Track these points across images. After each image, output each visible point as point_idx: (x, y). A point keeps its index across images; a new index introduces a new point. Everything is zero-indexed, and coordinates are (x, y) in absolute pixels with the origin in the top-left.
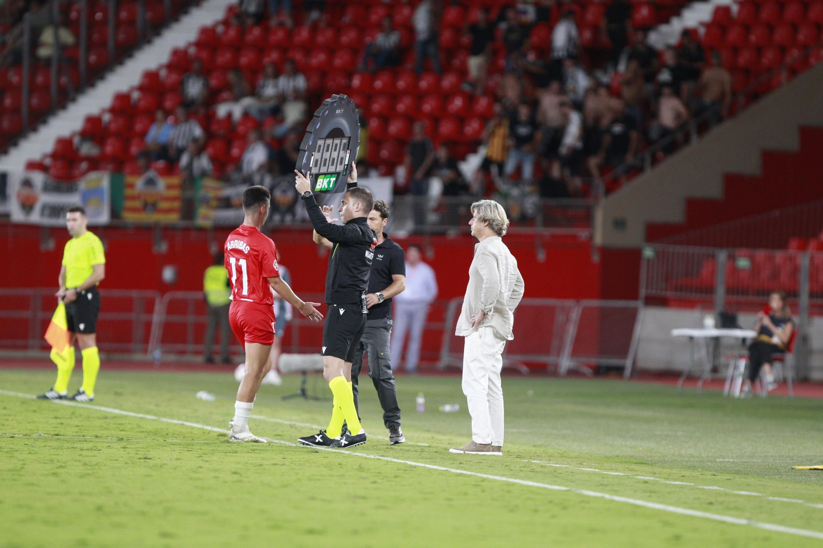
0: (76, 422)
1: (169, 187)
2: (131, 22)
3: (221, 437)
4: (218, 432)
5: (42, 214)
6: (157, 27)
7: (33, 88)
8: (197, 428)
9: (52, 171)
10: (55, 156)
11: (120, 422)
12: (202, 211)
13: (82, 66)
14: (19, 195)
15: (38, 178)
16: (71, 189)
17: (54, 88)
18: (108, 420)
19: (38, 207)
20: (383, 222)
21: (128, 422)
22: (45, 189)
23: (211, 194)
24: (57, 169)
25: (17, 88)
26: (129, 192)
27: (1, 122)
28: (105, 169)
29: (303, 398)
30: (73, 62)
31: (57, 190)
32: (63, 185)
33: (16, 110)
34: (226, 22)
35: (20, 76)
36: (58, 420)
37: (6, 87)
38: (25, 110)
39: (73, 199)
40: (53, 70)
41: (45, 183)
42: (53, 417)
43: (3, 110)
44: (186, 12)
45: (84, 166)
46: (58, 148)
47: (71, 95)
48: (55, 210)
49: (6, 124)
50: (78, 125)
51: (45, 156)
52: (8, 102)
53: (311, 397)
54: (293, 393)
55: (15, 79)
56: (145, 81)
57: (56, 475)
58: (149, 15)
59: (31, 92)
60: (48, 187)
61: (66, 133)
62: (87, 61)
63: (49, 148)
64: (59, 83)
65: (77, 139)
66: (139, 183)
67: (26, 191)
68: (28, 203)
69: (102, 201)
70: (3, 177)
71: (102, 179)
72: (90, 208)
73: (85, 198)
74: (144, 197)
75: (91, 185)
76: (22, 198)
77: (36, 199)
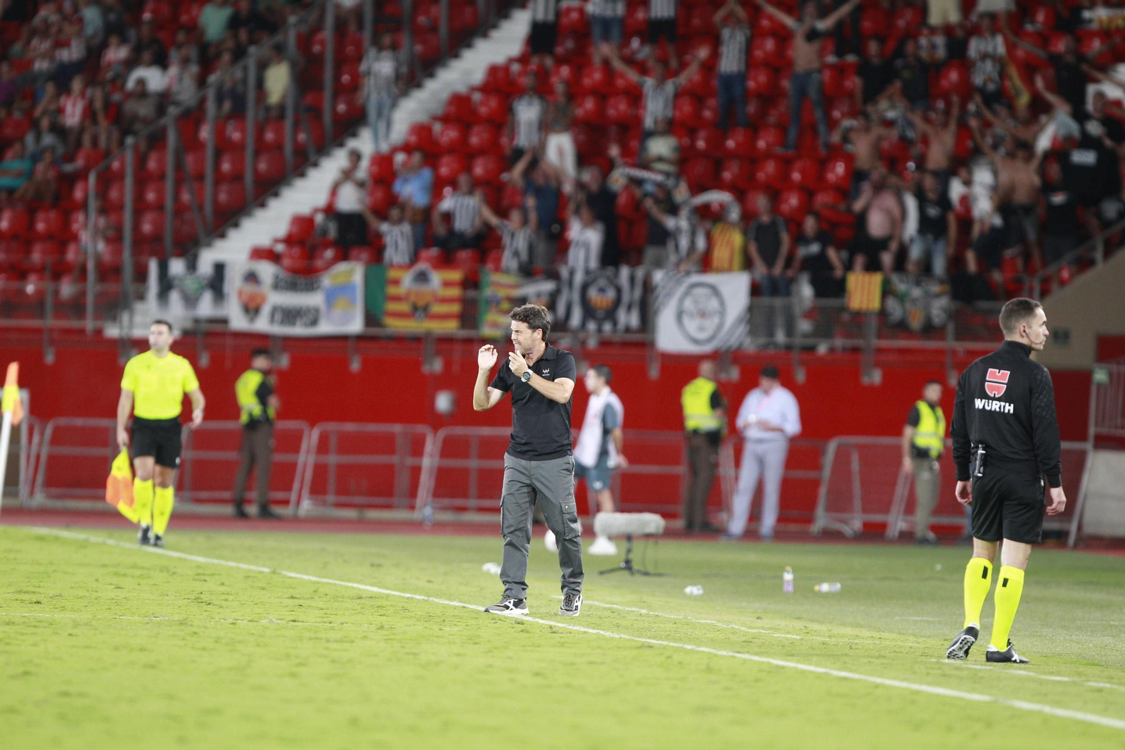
0: (320, 603)
1: (447, 284)
3: (517, 625)
5: (272, 320)
6: (429, 65)
7: (261, 147)
9: (287, 262)
10: (289, 240)
11: (381, 604)
12: (491, 317)
13: (327, 118)
14: (240, 294)
15: (267, 270)
16: (311, 287)
17: (288, 148)
18: (363, 601)
19: (266, 310)
21: (389, 603)
22: (277, 286)
23: (502, 293)
24: (292, 258)
25: (239, 148)
26: (392, 290)
27: (215, 194)
28: (357, 259)
29: (626, 573)
30: (315, 112)
31: (292, 287)
32: (301, 280)
33: (237, 177)
34: (523, 59)
35: (243, 131)
36: (296, 600)
37: (223, 146)
38: (249, 178)
39: (314, 300)
40: (288, 123)
41: (277, 277)
42: (289, 595)
43: (219, 178)
44: (469, 46)
45: (329, 254)
46: (295, 230)
47: (313, 158)
48: (290, 315)
49: (223, 197)
50: (321, 199)
51: (276, 240)
52: (226, 167)
53: (638, 571)
54: (616, 566)
55: (236, 136)
56: (413, 139)
57: (294, 675)
58: (418, 48)
59: (257, 153)
60: (280, 284)
61: (306, 209)
62: (334, 111)
63: (282, 229)
64: (295, 142)
65: (319, 218)
66: (407, 279)
67: (250, 288)
68: (252, 305)
69: (353, 301)
70: (220, 268)
71: (353, 273)
72: (337, 312)
73: (330, 298)
74: (413, 298)
75: (339, 281)
76: (244, 297)
77: (264, 299)
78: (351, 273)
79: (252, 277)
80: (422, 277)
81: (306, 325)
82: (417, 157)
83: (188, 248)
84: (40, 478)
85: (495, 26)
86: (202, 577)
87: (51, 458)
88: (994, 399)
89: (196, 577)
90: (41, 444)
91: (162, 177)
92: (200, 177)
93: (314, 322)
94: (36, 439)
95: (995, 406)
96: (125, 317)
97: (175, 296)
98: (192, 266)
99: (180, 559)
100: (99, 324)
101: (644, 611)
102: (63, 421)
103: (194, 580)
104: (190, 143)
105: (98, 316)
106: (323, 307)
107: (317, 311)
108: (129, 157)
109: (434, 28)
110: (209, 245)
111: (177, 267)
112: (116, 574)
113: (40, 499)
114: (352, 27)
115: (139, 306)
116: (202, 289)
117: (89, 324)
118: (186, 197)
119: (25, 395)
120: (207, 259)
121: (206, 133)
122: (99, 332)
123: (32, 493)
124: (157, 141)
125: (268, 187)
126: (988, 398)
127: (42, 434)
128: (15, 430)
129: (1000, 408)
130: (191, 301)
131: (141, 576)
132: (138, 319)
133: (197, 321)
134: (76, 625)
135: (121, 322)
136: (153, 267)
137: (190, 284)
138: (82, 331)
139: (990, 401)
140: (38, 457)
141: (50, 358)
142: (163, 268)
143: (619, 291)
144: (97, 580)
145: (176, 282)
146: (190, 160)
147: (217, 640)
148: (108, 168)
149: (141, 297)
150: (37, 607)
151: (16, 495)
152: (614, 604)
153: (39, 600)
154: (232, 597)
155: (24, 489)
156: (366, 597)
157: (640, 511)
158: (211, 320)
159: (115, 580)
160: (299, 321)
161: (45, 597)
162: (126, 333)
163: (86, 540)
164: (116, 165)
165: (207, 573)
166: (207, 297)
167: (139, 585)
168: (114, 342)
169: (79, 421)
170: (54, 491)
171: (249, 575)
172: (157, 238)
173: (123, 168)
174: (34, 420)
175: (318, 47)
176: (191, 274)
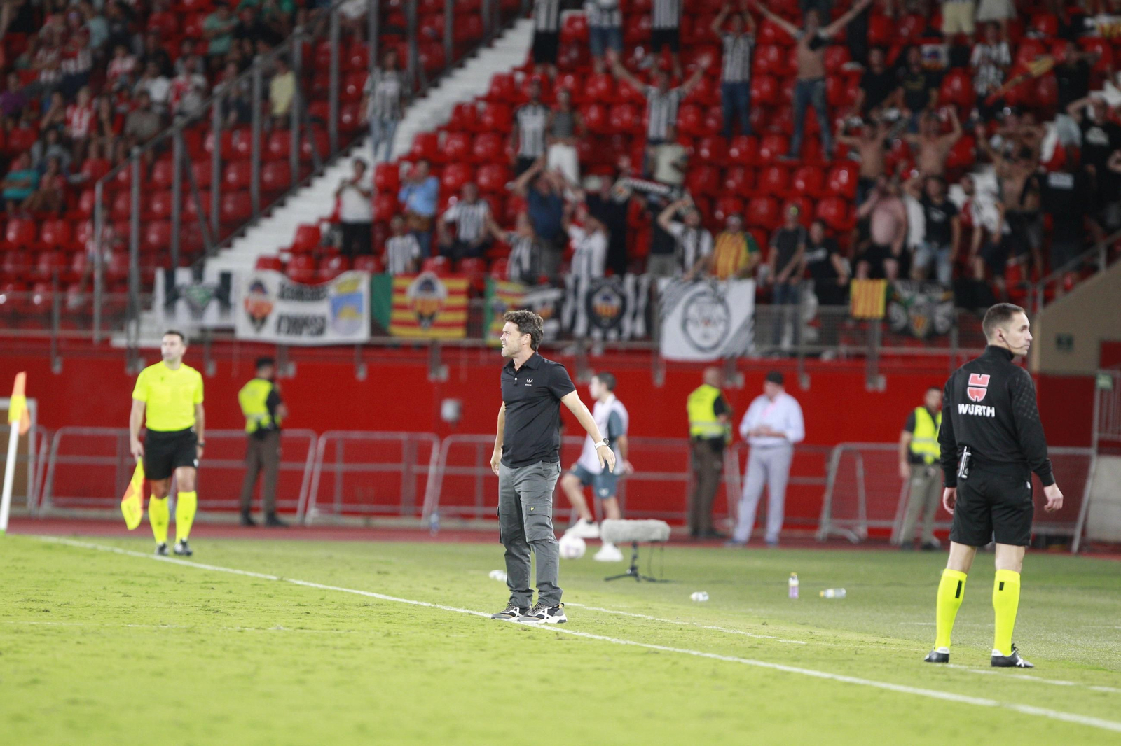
0: (327, 611)
1: (452, 293)
3: (524, 632)
5: (279, 329)
6: (434, 75)
7: (267, 157)
9: (293, 271)
10: (295, 250)
11: (388, 611)
12: (494, 326)
13: (333, 128)
14: (247, 302)
15: (273, 280)
16: (317, 297)
17: (294, 158)
18: (370, 608)
19: (272, 320)
20: (523, 338)
21: (396, 611)
22: (282, 296)
23: (508, 301)
24: (298, 267)
25: (245, 158)
26: (398, 299)
27: (221, 204)
28: (363, 268)
29: (632, 579)
30: (321, 122)
31: (299, 296)
32: (307, 289)
33: (243, 187)
34: (527, 69)
35: (249, 141)
36: (303, 608)
37: (229, 156)
38: (255, 188)
39: (320, 309)
40: (294, 134)
41: (283, 286)
42: (296, 603)
43: (225, 188)
44: (474, 55)
45: (335, 263)
46: (301, 239)
47: (318, 168)
48: (297, 324)
49: (229, 207)
50: (327, 208)
51: (283, 250)
52: (232, 177)
53: (644, 578)
54: (622, 573)
55: (242, 146)
56: (419, 148)
57: (301, 682)
58: (423, 58)
59: (263, 163)
60: (286, 294)
61: (311, 219)
62: (340, 121)
63: (288, 239)
64: (301, 152)
65: (325, 227)
66: (413, 288)
67: (256, 298)
68: (258, 315)
69: (359, 310)
70: (226, 278)
71: (359, 282)
72: (344, 321)
73: (336, 307)
74: (419, 307)
75: (345, 290)
76: (251, 307)
77: (270, 308)
78: (356, 282)
79: (258, 287)
80: (428, 286)
81: (312, 334)
82: (422, 167)
83: (195, 257)
84: (48, 487)
85: (499, 36)
86: (210, 585)
87: (60, 468)
88: (976, 403)
89: (204, 585)
90: (48, 453)
91: (168, 187)
92: (206, 187)
93: (321, 331)
94: (44, 448)
95: (978, 410)
96: (132, 327)
97: (181, 306)
99: (188, 567)
100: (106, 334)
101: (650, 618)
102: (70, 430)
103: (202, 588)
104: (197, 153)
105: (105, 326)
106: (329, 317)
107: (323, 319)
108: (136, 166)
109: (439, 38)
110: (215, 255)
111: (183, 276)
112: (124, 582)
113: (47, 508)
114: (358, 38)
115: (146, 316)
116: (209, 298)
117: (96, 334)
118: (192, 207)
119: (33, 404)
120: (214, 268)
121: (211, 143)
122: (106, 342)
123: (39, 502)
124: (163, 151)
125: (274, 197)
126: (971, 403)
127: (50, 443)
128: (23, 440)
129: (982, 412)
130: (197, 310)
131: (149, 584)
132: (145, 328)
133: (203, 330)
134: (84, 633)
135: (128, 332)
136: (160, 277)
137: (197, 294)
138: (89, 341)
139: (973, 406)
140: (46, 466)
141: (57, 368)
142: (170, 278)
143: (624, 299)
144: (105, 589)
145: (183, 292)
146: (196, 170)
147: (225, 648)
148: (115, 179)
149: (148, 307)
150: (45, 615)
151: (24, 504)
152: (620, 610)
153: (47, 608)
154: (239, 604)
155: (31, 497)
156: (373, 605)
157: (646, 518)
158: (218, 330)
159: (123, 589)
160: (305, 331)
161: (53, 605)
162: (132, 342)
163: (94, 549)
164: (122, 176)
165: (214, 581)
166: (214, 307)
167: (147, 593)
168: (121, 352)
169: (86, 431)
170: (61, 500)
171: (256, 582)
172: (163, 247)
173: (129, 179)
174: (42, 429)
175: (322, 59)
176: (198, 284)
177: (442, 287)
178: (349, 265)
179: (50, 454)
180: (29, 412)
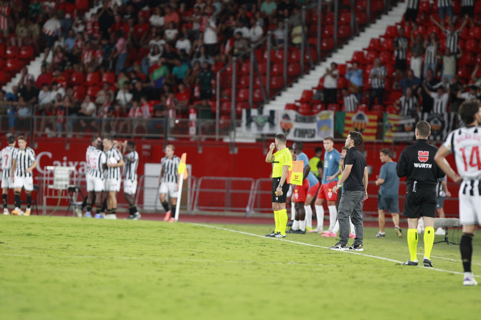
0: (313, 255)
1: (371, 121)
2: (347, 23)
3: (397, 265)
4: (396, 262)
5: (295, 135)
6: (362, 26)
7: (290, 61)
8: (383, 260)
9: (301, 110)
10: (302, 101)
11: (339, 256)
12: (387, 134)
13: (319, 49)
14: (281, 123)
15: (292, 114)
16: (311, 121)
17: (302, 62)
18: (332, 255)
19: (292, 131)
20: (351, 141)
21: (343, 256)
22: (296, 121)
23: (393, 123)
24: (303, 108)
25: (281, 62)
26: (347, 122)
27: (271, 81)
28: (331, 109)
29: (446, 243)
30: (314, 46)
31: (304, 120)
32: (307, 117)
33: (280, 74)
34: (402, 24)
35: (282, 55)
36: (303, 254)
37: (274, 61)
38: (285, 75)
39: (313, 126)
40: (302, 51)
41: (296, 116)
42: (300, 252)
43: (272, 75)
44: (380, 18)
45: (319, 107)
46: (304, 97)
47: (312, 66)
48: (303, 133)
49: (274, 83)
50: (316, 83)
51: (296, 101)
52: (275, 70)
53: (450, 242)
54: (441, 241)
55: (280, 57)
56: (355, 58)
57: (300, 286)
58: (358, 19)
59: (288, 64)
60: (298, 120)
61: (309, 88)
62: (322, 46)
63: (299, 96)
64: (305, 59)
65: (315, 91)
66: (354, 117)
67: (286, 121)
68: (286, 129)
69: (330, 127)
70: (272, 113)
71: (330, 115)
72: (323, 132)
74: (356, 126)
75: (324, 118)
76: (283, 125)
77: (291, 126)
78: (328, 115)
79: (286, 117)
80: (360, 117)
81: (309, 137)
83: (259, 104)
84: (196, 202)
85: (391, 10)
86: (264, 244)
87: (201, 193)
88: (423, 163)
89: (261, 244)
90: (196, 188)
91: (248, 74)
92: (264, 74)
93: (313, 136)
94: (194, 185)
95: (423, 166)
96: (232, 133)
97: (253, 125)
98: (261, 112)
99: (254, 237)
100: (221, 137)
101: (452, 260)
102: (206, 178)
103: (260, 245)
104: (260, 60)
105: (221, 133)
106: (317, 130)
107: (314, 131)
108: (234, 65)
109: (364, 11)
110: (268, 103)
111: (254, 112)
112: (227, 243)
113: (196, 211)
114: (329, 10)
115: (238, 129)
116: (265, 121)
117: (217, 137)
118: (258, 83)
119: (189, 167)
120: (267, 109)
121: (266, 56)
122: (221, 140)
123: (192, 209)
124: (246, 58)
125: (293, 79)
126: (420, 163)
127: (197, 183)
128: (185, 182)
129: (426, 166)
130: (260, 127)
131: (237, 244)
132: (238, 134)
133: (263, 135)
134: (209, 264)
135: (230, 136)
136: (244, 112)
137: (260, 120)
138: (214, 139)
139: (421, 164)
140: (195, 193)
141: (200, 151)
142: (248, 113)
143: (443, 122)
144: (218, 246)
145: (254, 119)
146: (260, 67)
147: (269, 271)
148: (225, 70)
149: (239, 125)
150: (192, 257)
151: (186, 209)
152: (439, 256)
153: (194, 254)
154: (275, 253)
155: (189, 207)
156: (333, 253)
157: (452, 217)
158: (269, 135)
159: (226, 246)
160: (307, 136)
161: (196, 253)
162: (232, 140)
163: (215, 228)
164: (229, 69)
165: (265, 242)
166: (267, 125)
167: (236, 247)
168: (227, 144)
169: (212, 178)
170: (202, 207)
171: (283, 243)
172: (246, 100)
173: (231, 71)
174: (194, 177)
175: (314, 19)
176: (260, 116)
177: (367, 118)
178: (325, 108)
179: (197, 188)
180: (188, 170)
